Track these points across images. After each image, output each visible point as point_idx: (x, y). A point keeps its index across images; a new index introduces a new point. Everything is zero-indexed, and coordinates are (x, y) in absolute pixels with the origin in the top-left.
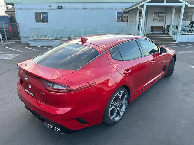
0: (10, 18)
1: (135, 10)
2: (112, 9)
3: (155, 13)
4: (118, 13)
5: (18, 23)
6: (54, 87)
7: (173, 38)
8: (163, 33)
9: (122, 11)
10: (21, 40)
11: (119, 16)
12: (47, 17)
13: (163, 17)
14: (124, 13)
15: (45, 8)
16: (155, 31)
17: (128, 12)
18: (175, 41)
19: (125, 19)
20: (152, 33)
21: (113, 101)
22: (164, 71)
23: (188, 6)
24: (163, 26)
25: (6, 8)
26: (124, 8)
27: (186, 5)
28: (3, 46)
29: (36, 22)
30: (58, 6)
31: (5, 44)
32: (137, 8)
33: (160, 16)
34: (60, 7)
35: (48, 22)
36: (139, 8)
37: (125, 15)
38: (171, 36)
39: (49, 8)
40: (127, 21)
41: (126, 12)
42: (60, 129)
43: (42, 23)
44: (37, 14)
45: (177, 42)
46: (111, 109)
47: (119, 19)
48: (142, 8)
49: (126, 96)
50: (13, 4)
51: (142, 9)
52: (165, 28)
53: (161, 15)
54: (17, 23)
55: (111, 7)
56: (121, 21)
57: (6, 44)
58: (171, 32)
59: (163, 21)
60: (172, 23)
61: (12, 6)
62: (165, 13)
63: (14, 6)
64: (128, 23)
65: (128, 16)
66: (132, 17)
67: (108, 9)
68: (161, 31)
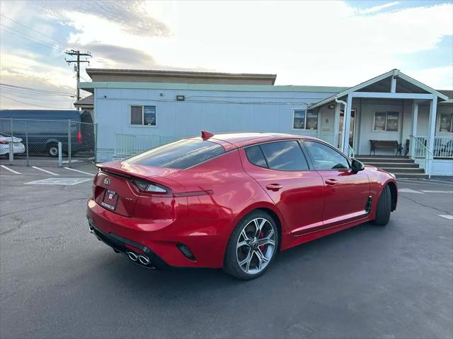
0: (82, 114)
1: (332, 107)
2: (285, 104)
3: (377, 114)
4: (296, 112)
5: (97, 125)
6: (149, 190)
7: (418, 166)
8: (398, 155)
9: (305, 108)
10: (97, 157)
11: (299, 117)
12: (154, 115)
13: (396, 121)
14: (310, 111)
15: (152, 99)
16: (380, 149)
17: (319, 110)
18: (423, 171)
19: (312, 124)
20: (372, 154)
21: (243, 230)
22: (367, 210)
23: (444, 100)
24: (397, 142)
25: (76, 98)
26: (309, 102)
27: (439, 99)
28: (60, 165)
29: (132, 123)
30: (177, 96)
31: (64, 162)
32: (334, 100)
33: (389, 121)
34: (182, 98)
35: (154, 124)
36: (337, 101)
37: (311, 116)
38: (413, 161)
39: (159, 98)
40: (316, 128)
41: (315, 110)
42: (150, 260)
43: (143, 126)
44: (136, 110)
45: (426, 174)
46: (239, 245)
47: (299, 123)
48: (345, 101)
49: (272, 232)
50: (93, 89)
51: (344, 103)
52: (401, 144)
53: (391, 118)
54: (95, 123)
55: (282, 101)
56: (303, 128)
57: (67, 162)
58: (412, 154)
59: (396, 130)
60: (415, 134)
61: (91, 94)
62: (400, 114)
63: (93, 93)
64: (317, 132)
65: (317, 119)
66: (327, 120)
67: (276, 103)
68: (394, 151)
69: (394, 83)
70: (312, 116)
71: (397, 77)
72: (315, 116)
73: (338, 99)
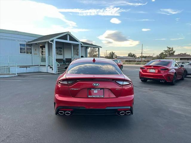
2: (14, 40)
4: (21, 45)
9: (25, 43)
11: (22, 47)
13: (62, 51)
14: (27, 45)
19: (29, 51)
24: (63, 59)
26: (27, 41)
27: (81, 44)
32: (48, 41)
33: (59, 51)
40: (31, 53)
41: (30, 45)
47: (23, 51)
51: (52, 43)
53: (60, 49)
56: (25, 53)
62: (63, 48)
64: (32, 55)
65: (31, 49)
66: (36, 50)
67: (9, 40)
68: (62, 63)
69: (68, 37)
70: (29, 47)
71: (69, 35)
72: (30, 48)
73: (50, 41)
